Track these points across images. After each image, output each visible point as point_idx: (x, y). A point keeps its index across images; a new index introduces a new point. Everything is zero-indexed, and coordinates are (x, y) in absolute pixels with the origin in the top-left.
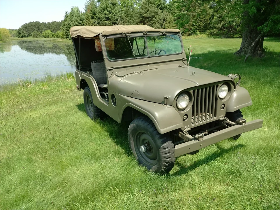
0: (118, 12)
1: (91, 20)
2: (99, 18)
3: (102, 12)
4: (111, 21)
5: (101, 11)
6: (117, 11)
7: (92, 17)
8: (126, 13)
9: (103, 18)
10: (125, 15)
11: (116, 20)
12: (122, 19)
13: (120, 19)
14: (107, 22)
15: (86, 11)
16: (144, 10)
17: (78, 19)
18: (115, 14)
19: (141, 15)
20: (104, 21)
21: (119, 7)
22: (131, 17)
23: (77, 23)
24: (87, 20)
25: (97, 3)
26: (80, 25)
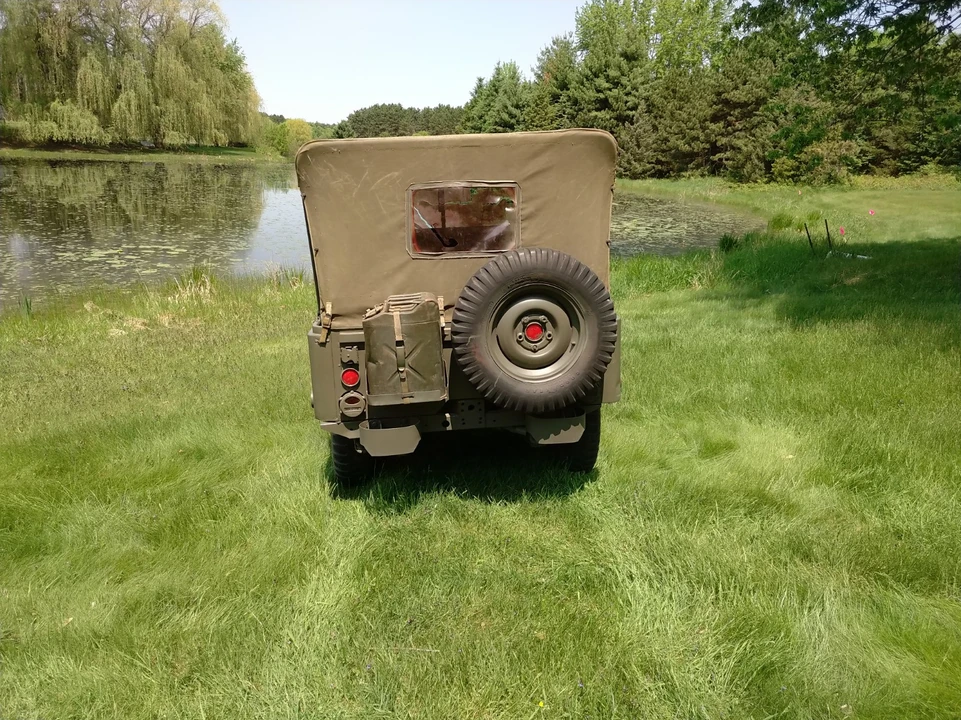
0: (643, 84)
1: (550, 108)
2: (576, 102)
3: (587, 84)
4: (613, 111)
5: (587, 78)
6: (640, 79)
7: (555, 98)
8: (667, 88)
9: (589, 103)
10: (666, 93)
11: (631, 109)
12: (651, 107)
13: (643, 106)
14: (599, 114)
15: (539, 77)
16: (732, 78)
17: (509, 104)
18: (629, 88)
19: (719, 94)
20: (589, 111)
21: (647, 66)
22: (685, 99)
23: (505, 116)
24: (537, 105)
25: (579, 53)
26: (513, 121)
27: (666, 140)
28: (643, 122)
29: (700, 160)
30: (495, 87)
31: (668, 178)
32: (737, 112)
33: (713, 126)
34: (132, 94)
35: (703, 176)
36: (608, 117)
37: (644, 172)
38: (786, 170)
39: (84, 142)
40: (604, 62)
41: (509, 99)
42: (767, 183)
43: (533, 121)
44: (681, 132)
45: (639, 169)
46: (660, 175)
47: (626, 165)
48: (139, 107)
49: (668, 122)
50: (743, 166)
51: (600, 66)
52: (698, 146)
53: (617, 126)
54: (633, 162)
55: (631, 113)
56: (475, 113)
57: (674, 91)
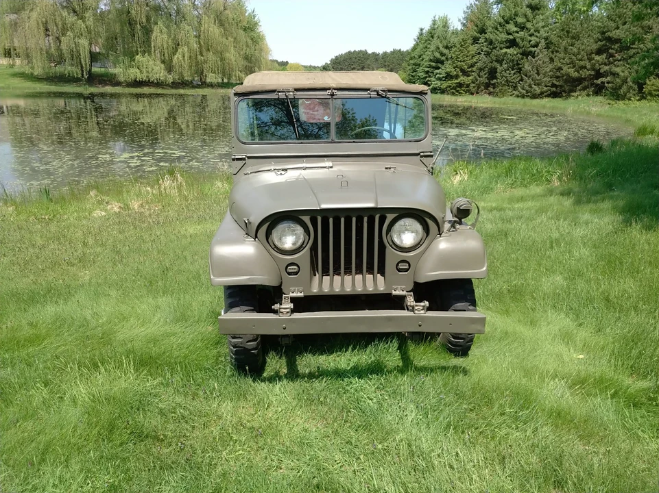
0: (543, 27)
1: (471, 48)
2: (491, 42)
3: (500, 29)
4: (519, 48)
5: (500, 24)
6: (541, 24)
7: (476, 40)
8: (563, 30)
9: (501, 43)
10: (561, 34)
11: (533, 47)
12: (549, 45)
13: (543, 43)
14: (508, 51)
15: (464, 25)
16: (614, 21)
17: (440, 46)
18: (532, 31)
19: (603, 33)
20: (501, 49)
21: (547, 14)
22: (576, 37)
23: (437, 55)
24: (462, 46)
25: (495, 6)
26: (443, 58)
27: (560, 69)
28: (542, 56)
29: (586, 83)
30: (431, 34)
31: (560, 97)
32: (616, 46)
33: (597, 58)
34: (186, 49)
35: (588, 95)
36: (515, 53)
37: (542, 93)
38: (655, 90)
39: (156, 81)
40: (514, 12)
41: (441, 42)
42: (639, 100)
43: (459, 58)
44: (572, 63)
45: (538, 90)
46: (554, 95)
47: (528, 88)
48: (190, 57)
49: (562, 55)
50: (620, 87)
51: (511, 15)
52: (585, 73)
53: (522, 59)
54: (533, 86)
55: (533, 49)
56: (416, 54)
57: (568, 32)
